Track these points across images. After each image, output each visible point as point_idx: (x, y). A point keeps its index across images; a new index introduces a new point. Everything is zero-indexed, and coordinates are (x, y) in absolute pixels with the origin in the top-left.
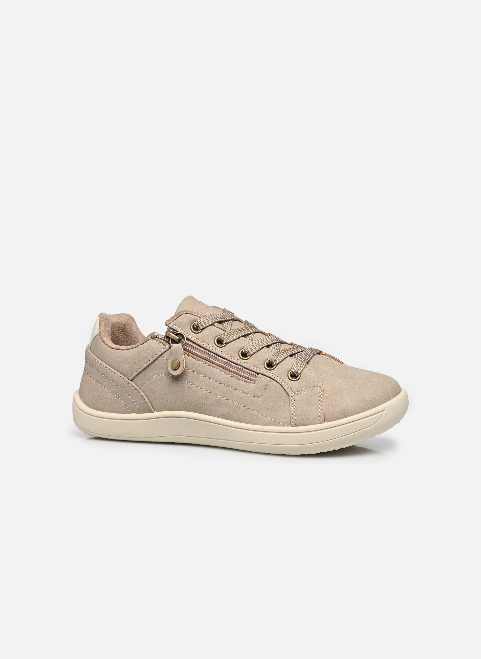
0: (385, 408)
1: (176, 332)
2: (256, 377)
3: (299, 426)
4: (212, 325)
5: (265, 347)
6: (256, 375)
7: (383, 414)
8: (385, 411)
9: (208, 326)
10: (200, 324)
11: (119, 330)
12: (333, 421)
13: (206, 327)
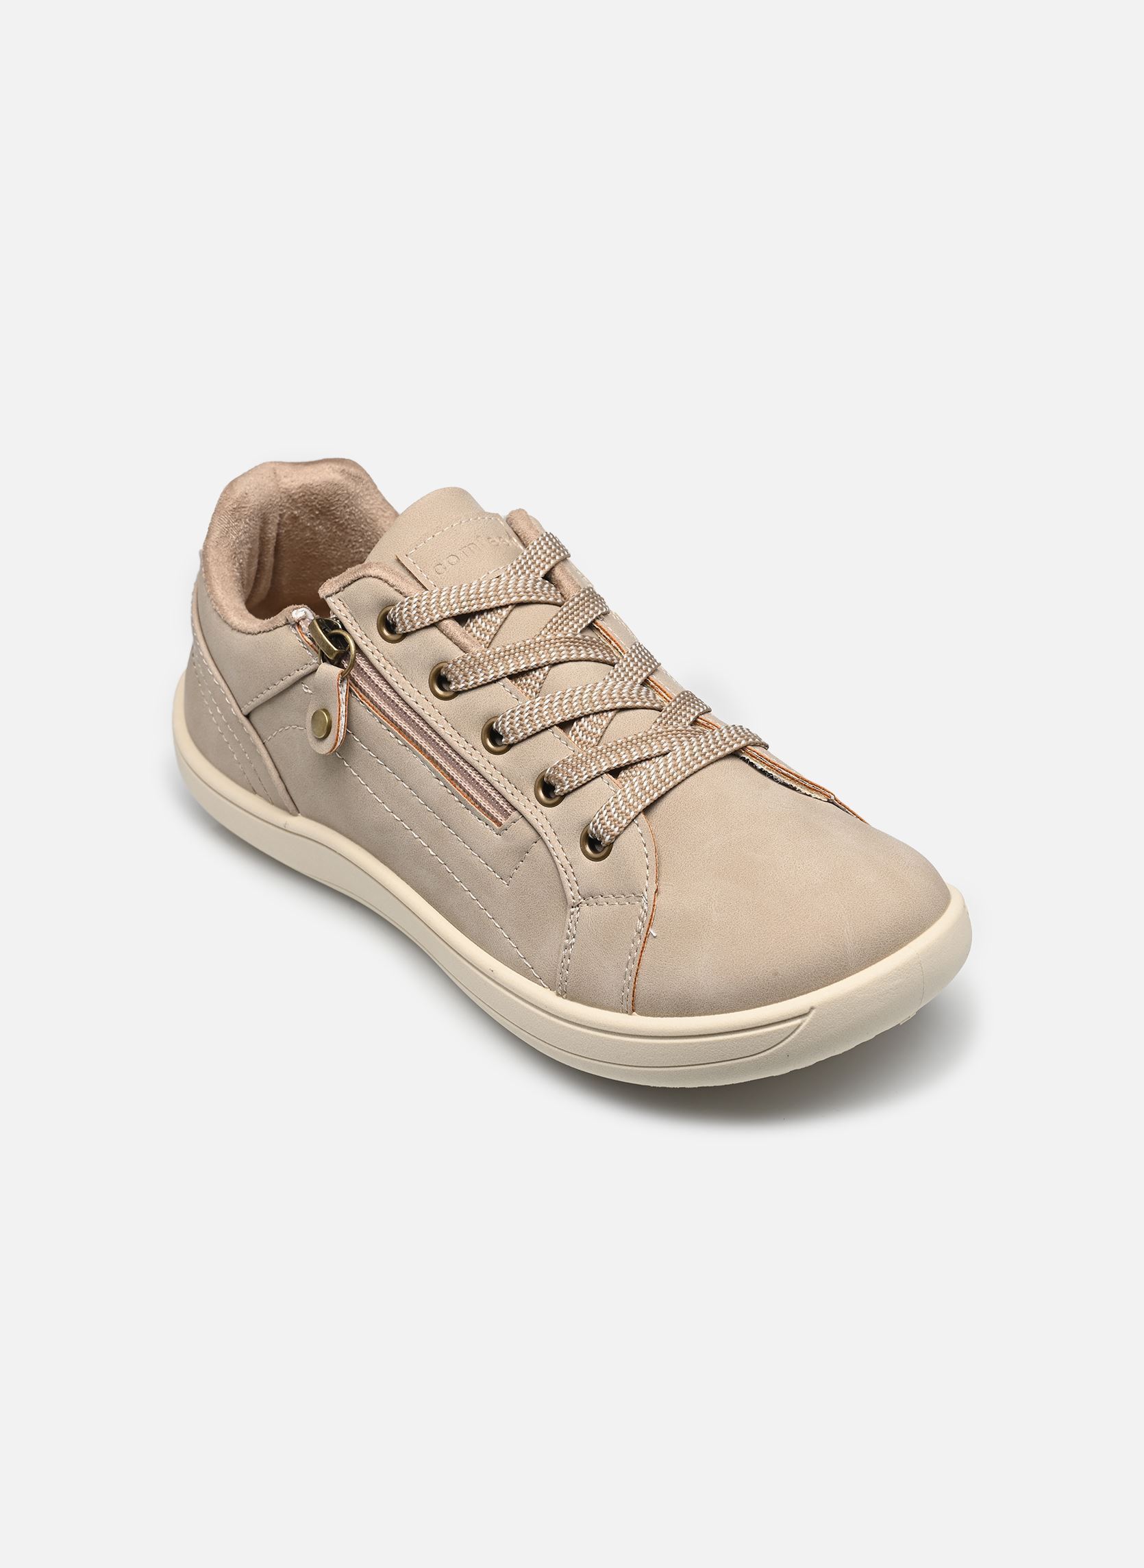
0: (812, 1008)
1: (338, 628)
2: (507, 815)
3: (573, 999)
4: (434, 625)
5: (557, 725)
6: (509, 810)
7: (799, 1026)
8: (808, 1019)
9: (418, 630)
10: (397, 620)
11: (310, 510)
12: (654, 1016)
13: (412, 632)
